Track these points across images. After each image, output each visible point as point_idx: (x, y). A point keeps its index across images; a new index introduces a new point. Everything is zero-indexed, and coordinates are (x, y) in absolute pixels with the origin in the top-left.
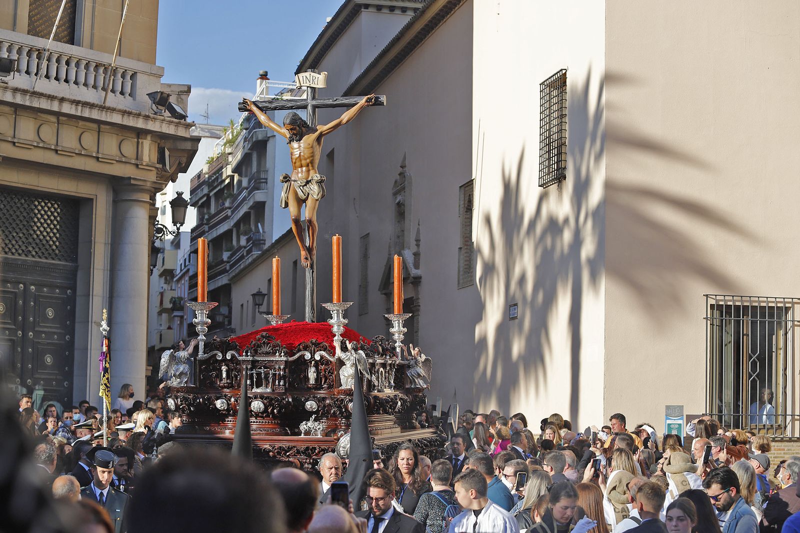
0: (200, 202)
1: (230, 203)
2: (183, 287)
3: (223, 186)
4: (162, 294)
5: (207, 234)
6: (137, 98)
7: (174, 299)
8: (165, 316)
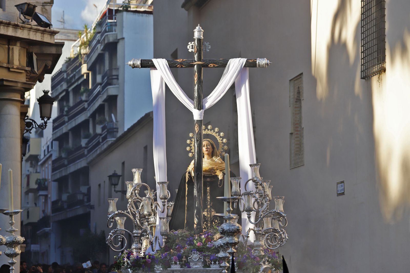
0: (60, 97)
1: (86, 97)
2: (46, 170)
3: (80, 82)
4: (28, 177)
5: (67, 124)
6: (7, 9)
7: (39, 181)
8: (31, 195)
